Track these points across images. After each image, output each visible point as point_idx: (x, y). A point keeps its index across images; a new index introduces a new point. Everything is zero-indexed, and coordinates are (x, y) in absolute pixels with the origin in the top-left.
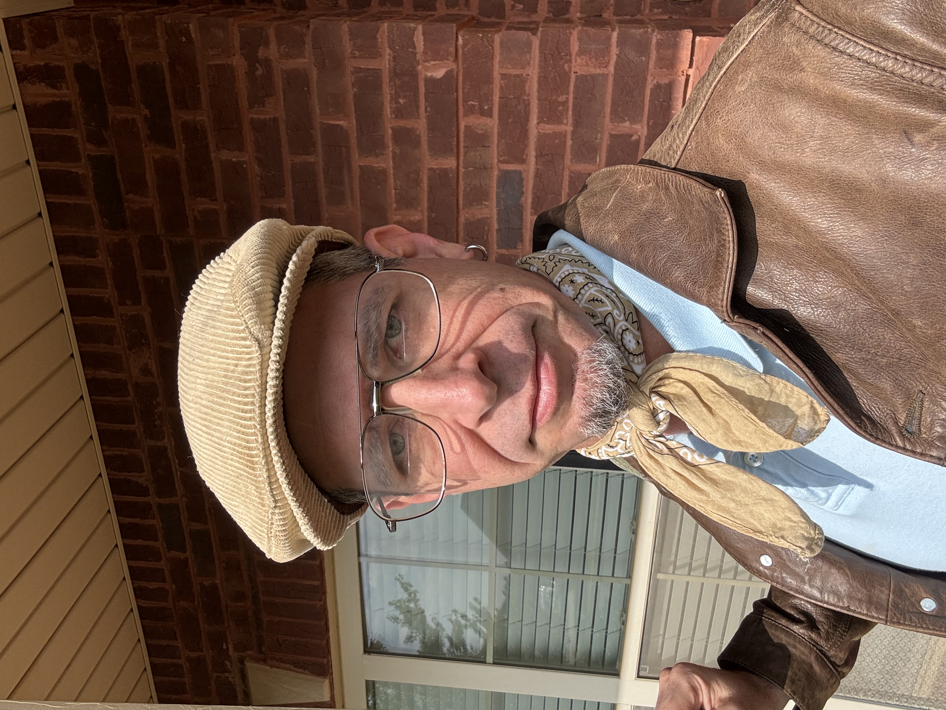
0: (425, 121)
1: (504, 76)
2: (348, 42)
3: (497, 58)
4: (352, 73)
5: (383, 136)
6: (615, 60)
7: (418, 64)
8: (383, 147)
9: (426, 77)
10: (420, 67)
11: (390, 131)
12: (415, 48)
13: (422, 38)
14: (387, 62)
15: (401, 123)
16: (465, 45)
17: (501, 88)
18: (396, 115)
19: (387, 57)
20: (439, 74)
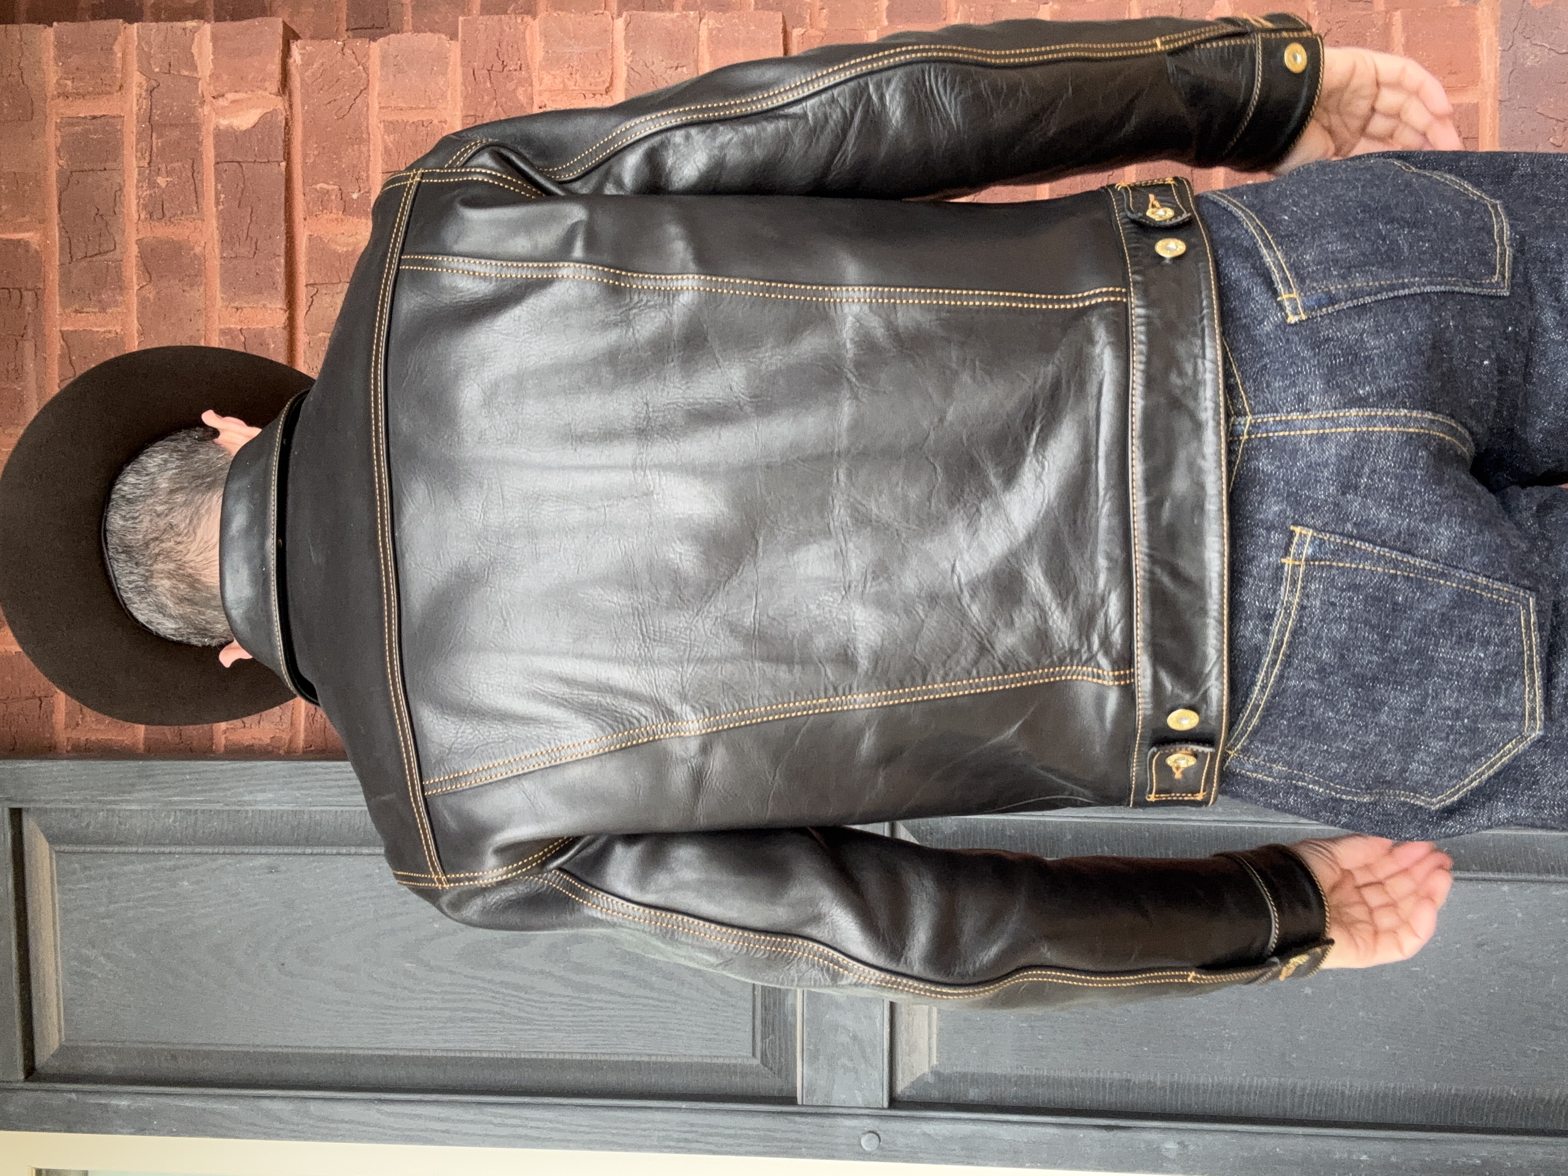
0: (214, 223)
1: (391, 127)
2: (51, 63)
3: (376, 87)
4: (58, 127)
5: (119, 264)
6: (625, 75)
7: (203, 103)
8: (121, 286)
9: (217, 128)
10: (206, 109)
11: (134, 250)
12: (194, 68)
13: (208, 46)
14: (135, 100)
15: (163, 231)
16: (307, 64)
17: (387, 151)
18: (151, 215)
19: (135, 90)
20: (245, 120)
